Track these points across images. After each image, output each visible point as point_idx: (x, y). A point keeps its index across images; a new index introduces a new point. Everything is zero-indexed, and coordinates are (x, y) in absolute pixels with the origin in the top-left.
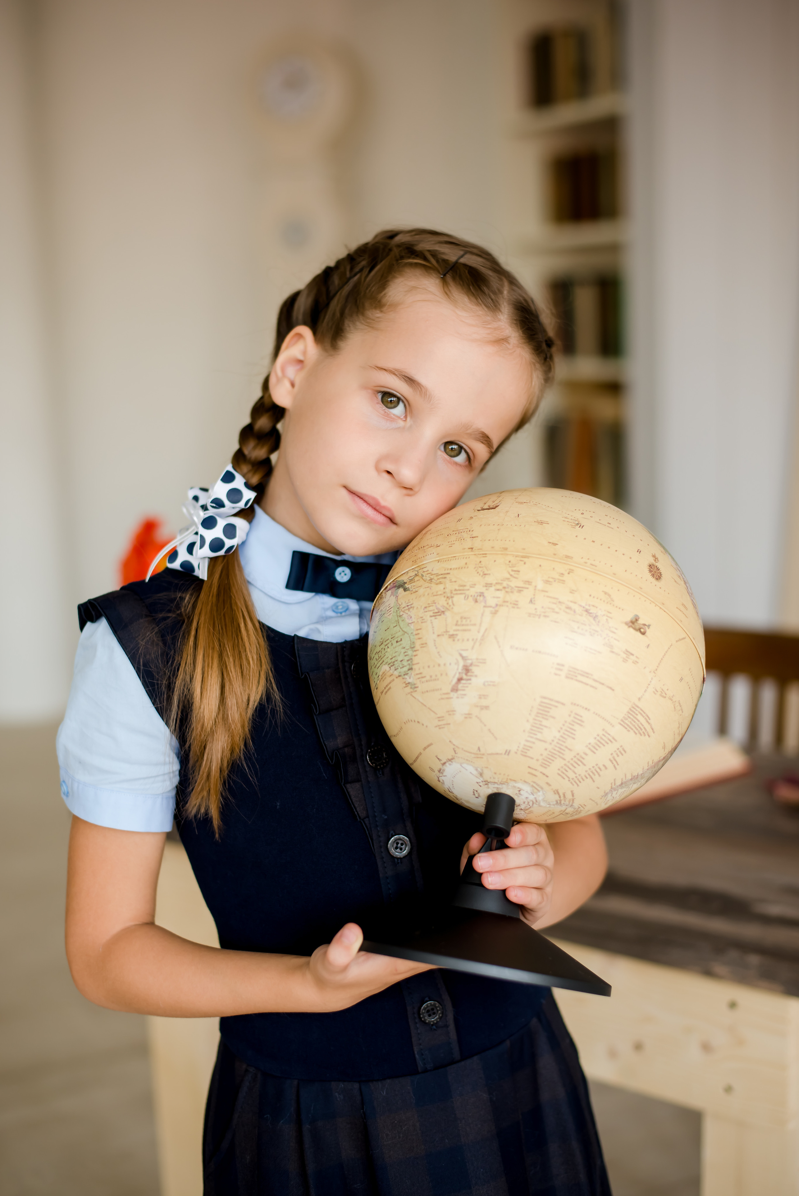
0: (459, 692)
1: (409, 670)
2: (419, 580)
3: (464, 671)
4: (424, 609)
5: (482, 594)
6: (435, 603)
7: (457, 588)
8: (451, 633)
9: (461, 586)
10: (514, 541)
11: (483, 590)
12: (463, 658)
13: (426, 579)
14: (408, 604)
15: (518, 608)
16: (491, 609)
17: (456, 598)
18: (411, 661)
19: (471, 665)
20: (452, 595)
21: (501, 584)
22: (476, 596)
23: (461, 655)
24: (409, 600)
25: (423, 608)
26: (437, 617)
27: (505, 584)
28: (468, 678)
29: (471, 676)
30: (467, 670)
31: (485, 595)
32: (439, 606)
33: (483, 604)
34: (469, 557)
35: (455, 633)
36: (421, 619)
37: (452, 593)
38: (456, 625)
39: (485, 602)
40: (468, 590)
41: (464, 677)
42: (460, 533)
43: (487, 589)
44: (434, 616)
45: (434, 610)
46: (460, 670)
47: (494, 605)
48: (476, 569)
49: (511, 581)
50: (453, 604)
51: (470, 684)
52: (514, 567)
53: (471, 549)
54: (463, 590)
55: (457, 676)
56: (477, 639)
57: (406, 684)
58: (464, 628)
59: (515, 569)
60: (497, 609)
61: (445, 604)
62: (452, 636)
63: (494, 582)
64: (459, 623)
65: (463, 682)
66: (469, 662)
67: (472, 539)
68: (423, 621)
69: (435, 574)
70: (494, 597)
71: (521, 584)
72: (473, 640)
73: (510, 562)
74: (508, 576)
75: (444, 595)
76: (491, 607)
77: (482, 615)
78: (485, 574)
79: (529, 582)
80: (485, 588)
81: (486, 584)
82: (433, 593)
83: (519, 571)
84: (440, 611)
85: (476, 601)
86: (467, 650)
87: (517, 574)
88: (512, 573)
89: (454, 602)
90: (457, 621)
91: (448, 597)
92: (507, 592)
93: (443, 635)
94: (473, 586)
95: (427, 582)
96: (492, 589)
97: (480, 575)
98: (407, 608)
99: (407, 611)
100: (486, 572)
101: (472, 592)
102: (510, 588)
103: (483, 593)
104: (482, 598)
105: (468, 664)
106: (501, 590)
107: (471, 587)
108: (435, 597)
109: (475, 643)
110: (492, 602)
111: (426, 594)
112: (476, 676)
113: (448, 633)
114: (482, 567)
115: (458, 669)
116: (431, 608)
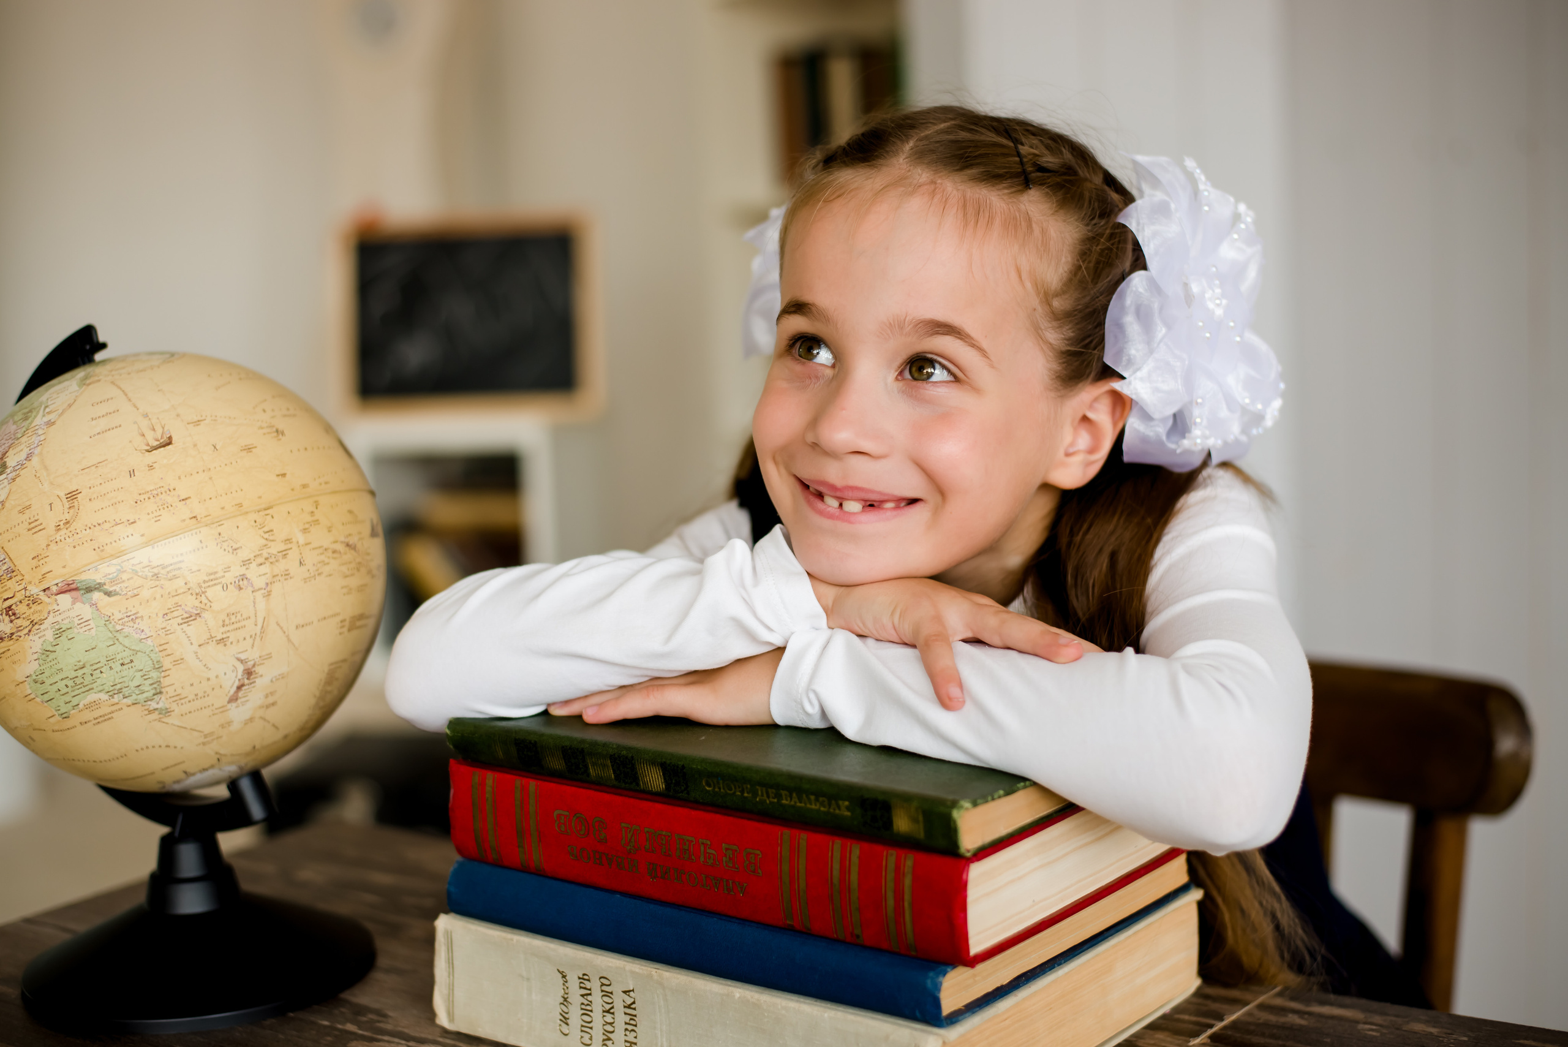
0: (239, 701)
1: (154, 695)
2: (132, 578)
3: (246, 676)
4: (163, 618)
5: (243, 577)
6: (180, 606)
7: (206, 579)
8: (219, 638)
9: (211, 574)
10: (242, 490)
11: (243, 570)
12: (242, 661)
13: (146, 576)
14: (128, 614)
15: (291, 578)
16: (263, 591)
17: (210, 593)
18: (158, 683)
19: (254, 666)
20: (203, 590)
21: (261, 555)
22: (237, 582)
23: (238, 659)
24: (127, 608)
25: (161, 615)
26: (190, 623)
27: (265, 555)
28: (251, 681)
29: (255, 678)
30: (249, 673)
31: (248, 576)
32: (187, 609)
33: (250, 589)
34: (200, 532)
35: (224, 636)
36: (164, 630)
37: (201, 587)
38: (223, 626)
39: (252, 586)
40: (224, 576)
41: (246, 681)
42: (151, 497)
43: (247, 569)
44: (185, 623)
45: (182, 615)
46: (240, 677)
47: (264, 586)
48: (219, 545)
49: (270, 547)
50: (210, 601)
51: (254, 687)
52: (263, 527)
53: (194, 520)
54: (216, 579)
55: (237, 684)
56: (256, 634)
57: (149, 712)
58: (235, 626)
59: (266, 529)
60: (268, 589)
61: (197, 603)
62: (219, 641)
63: (252, 556)
64: (227, 622)
65: (244, 688)
66: (250, 664)
67: (184, 502)
68: (168, 632)
69: (158, 566)
70: (260, 576)
71: (282, 547)
72: (251, 636)
73: (255, 522)
74: (264, 542)
75: (190, 591)
76: (261, 589)
77: (254, 603)
78: (235, 550)
79: (288, 541)
80: (245, 567)
81: (243, 561)
82: (169, 593)
83: (272, 531)
84: (192, 614)
85: (240, 589)
86: (247, 650)
87: (272, 535)
88: (266, 536)
89: (210, 599)
90: (224, 621)
91: (197, 594)
92: (271, 563)
93: (208, 643)
94: (227, 569)
95: (151, 580)
96: (253, 565)
97: (229, 552)
98: (126, 619)
99: (131, 624)
100: (235, 546)
101: (229, 577)
102: (273, 556)
103: (243, 575)
104: (245, 582)
105: (250, 667)
106: (265, 563)
107: (225, 572)
108: (177, 598)
109: (254, 640)
110: (259, 583)
111: (158, 596)
112: (261, 676)
113: (214, 639)
114: (227, 541)
115: (236, 677)
116: (175, 614)
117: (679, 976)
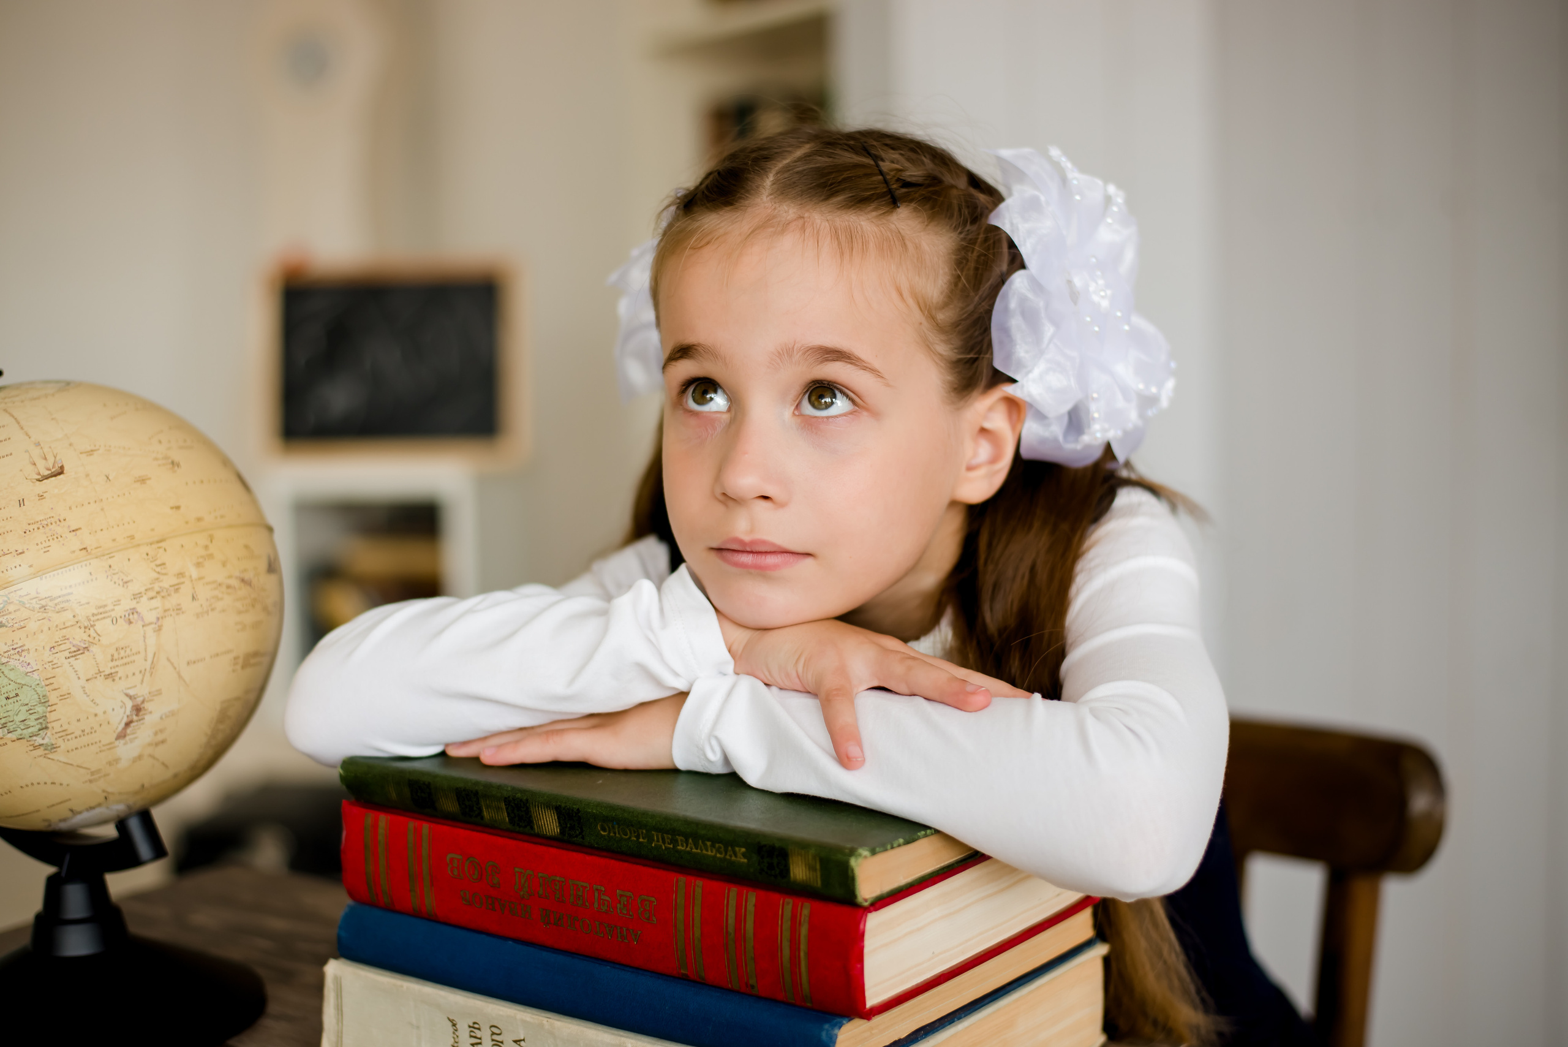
0: (127, 738)
1: (39, 730)
2: (19, 610)
3: (135, 712)
4: (50, 651)
5: (134, 611)
6: (68, 639)
7: (95, 612)
8: (107, 673)
9: (100, 607)
10: (134, 522)
11: (133, 604)
12: (130, 697)
13: (34, 607)
14: (14, 647)
15: (183, 613)
16: (153, 626)
17: (99, 626)
18: (43, 718)
19: (143, 702)
20: (92, 623)
21: (152, 589)
22: (127, 616)
23: (127, 695)
24: (13, 641)
25: (48, 648)
26: (77, 657)
27: (157, 589)
28: (140, 718)
29: (144, 714)
30: (138, 709)
31: (139, 610)
32: (75, 642)
33: (140, 623)
34: (90, 564)
35: (113, 671)
36: (50, 664)
37: (89, 620)
38: (112, 660)
39: (143, 620)
40: (113, 610)
41: (135, 718)
42: (41, 527)
43: (138, 602)
44: (72, 656)
45: (70, 648)
46: (128, 712)
47: (154, 620)
48: (109, 577)
49: (162, 581)
50: (99, 635)
51: (143, 724)
52: (155, 560)
53: (84, 551)
54: (105, 612)
55: (125, 720)
56: (145, 670)
57: (34, 747)
58: (125, 661)
59: (158, 562)
60: (159, 623)
61: (85, 637)
62: (109, 676)
63: (143, 590)
64: (116, 656)
65: (132, 725)
66: (139, 700)
67: (74, 533)
68: (55, 666)
69: (46, 598)
70: (151, 610)
71: (175, 581)
72: (141, 672)
73: (147, 554)
74: (156, 575)
75: (79, 625)
76: (151, 623)
77: (144, 637)
78: (126, 583)
79: (181, 575)
80: (135, 601)
81: (134, 595)
82: (57, 626)
83: (164, 564)
84: (80, 648)
85: (130, 622)
86: (136, 686)
87: (164, 568)
88: (158, 569)
89: (99, 632)
90: (112, 656)
91: (85, 628)
92: (163, 597)
93: (96, 678)
94: (117, 602)
95: (38, 612)
96: (144, 599)
97: (119, 585)
98: (12, 652)
99: (17, 657)
100: (126, 579)
101: (119, 611)
102: (165, 591)
103: (134, 609)
104: (136, 616)
105: (139, 703)
106: (156, 597)
107: (114, 605)
108: (64, 631)
109: (144, 676)
110: (150, 617)
111: (45, 629)
112: (151, 712)
113: (103, 674)
114: (117, 573)
115: (125, 713)
116: (63, 647)
117: (570, 1026)
